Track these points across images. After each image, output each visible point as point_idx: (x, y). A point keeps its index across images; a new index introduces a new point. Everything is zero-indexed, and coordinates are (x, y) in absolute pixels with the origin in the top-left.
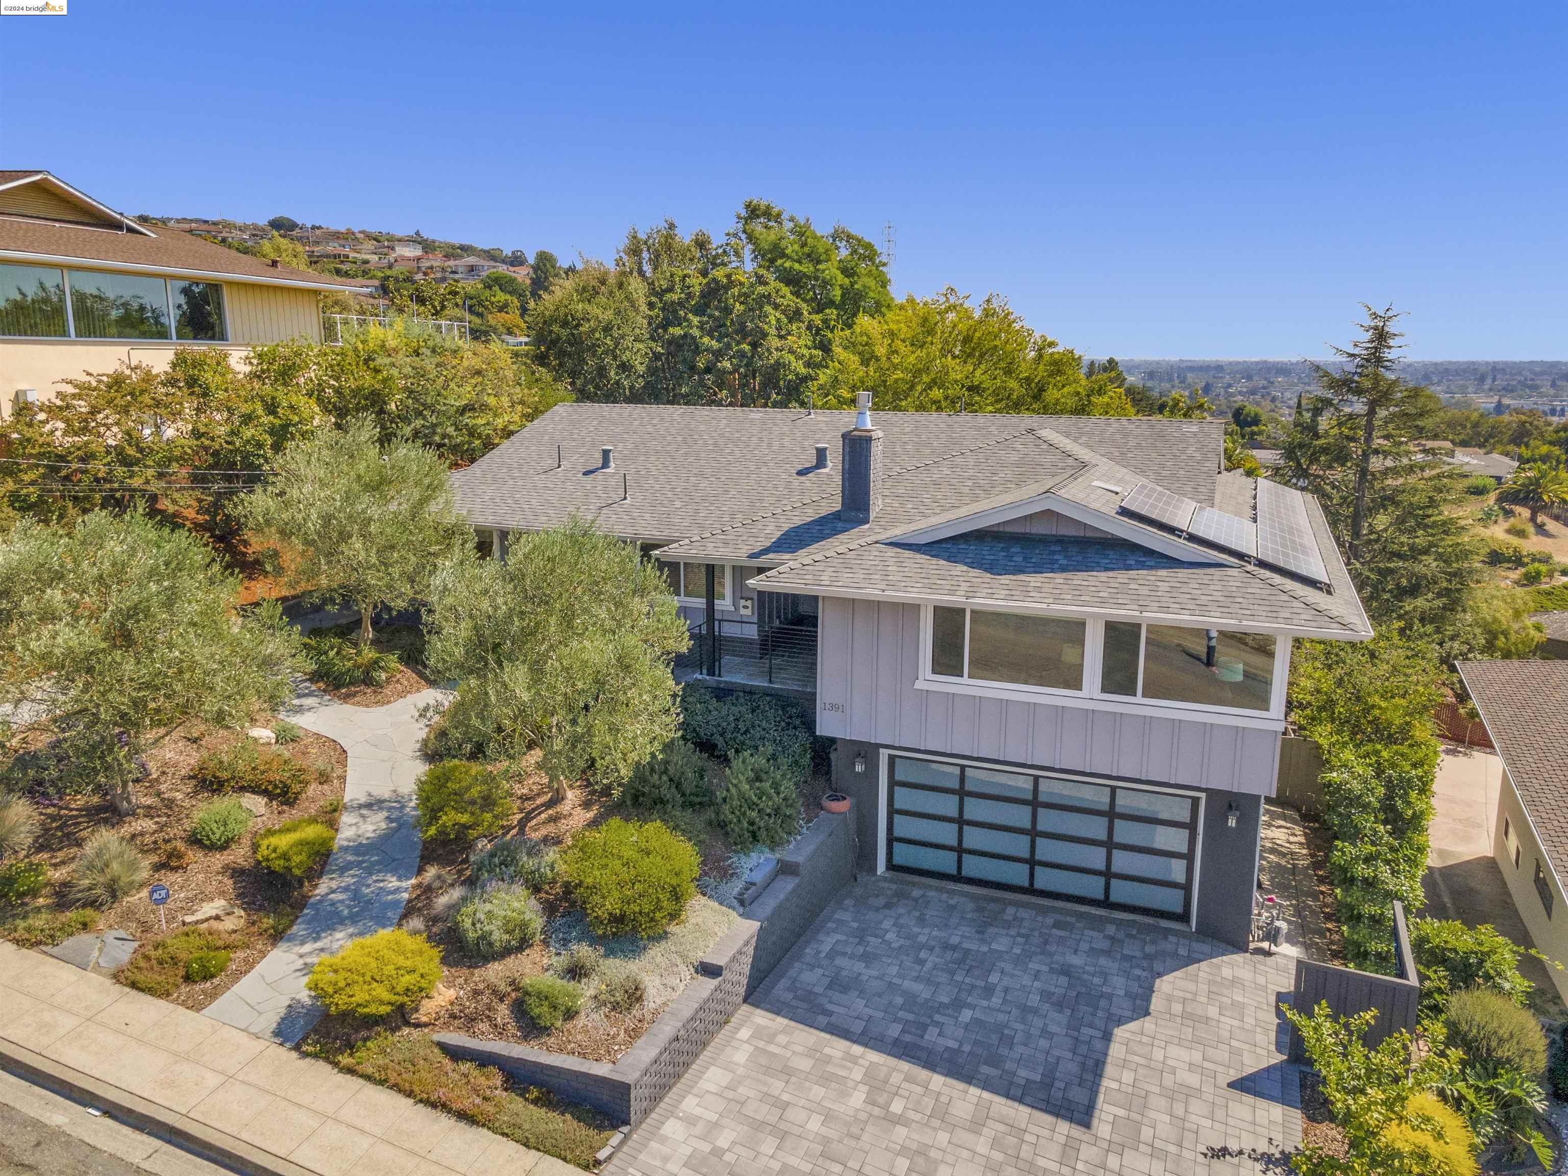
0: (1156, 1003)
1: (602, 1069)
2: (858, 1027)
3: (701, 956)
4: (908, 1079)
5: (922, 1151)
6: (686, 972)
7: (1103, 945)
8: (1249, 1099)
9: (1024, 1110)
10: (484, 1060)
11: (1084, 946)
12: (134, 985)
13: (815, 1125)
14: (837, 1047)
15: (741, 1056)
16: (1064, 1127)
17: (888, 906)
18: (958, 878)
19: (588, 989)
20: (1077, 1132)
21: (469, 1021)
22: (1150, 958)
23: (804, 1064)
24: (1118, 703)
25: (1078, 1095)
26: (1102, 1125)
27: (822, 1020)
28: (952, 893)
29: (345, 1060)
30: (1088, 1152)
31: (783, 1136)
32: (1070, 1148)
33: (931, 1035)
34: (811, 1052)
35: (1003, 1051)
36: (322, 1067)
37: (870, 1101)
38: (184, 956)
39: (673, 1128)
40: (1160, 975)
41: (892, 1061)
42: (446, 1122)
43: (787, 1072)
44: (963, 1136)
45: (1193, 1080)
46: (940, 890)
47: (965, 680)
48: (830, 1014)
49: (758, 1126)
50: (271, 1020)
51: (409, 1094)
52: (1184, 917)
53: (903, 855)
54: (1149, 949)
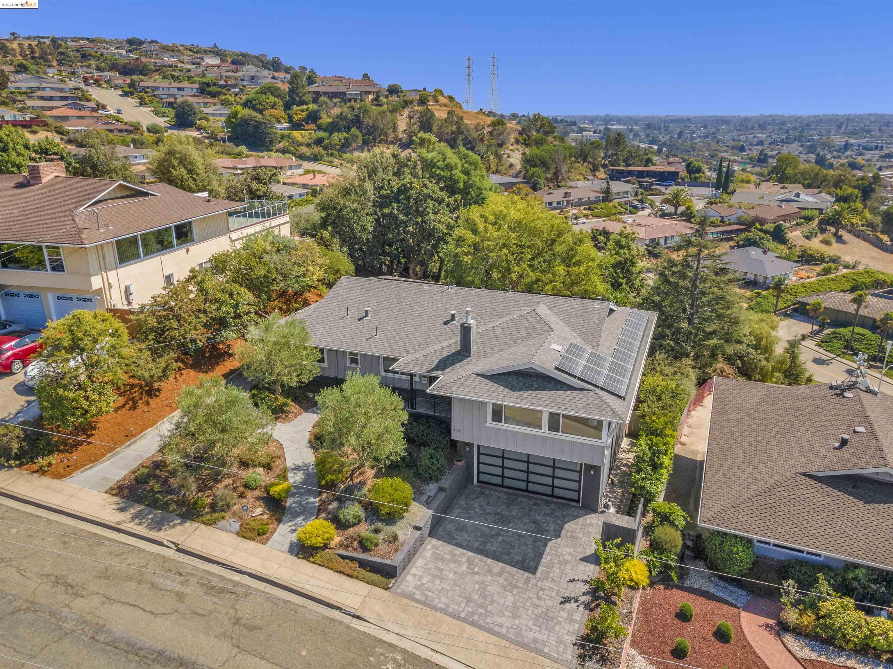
0: (563, 533)
1: (388, 562)
2: (465, 544)
3: (414, 523)
4: (481, 561)
5: (483, 582)
6: (411, 529)
7: (549, 512)
8: (585, 563)
9: (515, 569)
10: (352, 559)
11: (543, 512)
12: (244, 537)
13: (451, 575)
14: (459, 551)
15: (428, 555)
16: (527, 574)
17: (477, 497)
18: (502, 486)
19: (381, 537)
20: (530, 575)
21: (346, 547)
22: (564, 516)
23: (448, 557)
24: (553, 435)
25: (532, 564)
26: (538, 574)
27: (454, 542)
28: (500, 492)
29: (311, 559)
30: (533, 581)
31: (442, 579)
32: (528, 580)
33: (488, 546)
34: (451, 553)
35: (511, 550)
36: (305, 562)
37: (468, 568)
38: (255, 527)
39: (409, 578)
40: (566, 523)
41: (475, 555)
42: (344, 577)
43: (443, 560)
44: (495, 577)
45: (568, 558)
46: (495, 490)
47: (503, 424)
48: (456, 539)
49: (434, 576)
50: (286, 547)
51: (332, 569)
52: (578, 501)
53: (483, 478)
54: (564, 513)
